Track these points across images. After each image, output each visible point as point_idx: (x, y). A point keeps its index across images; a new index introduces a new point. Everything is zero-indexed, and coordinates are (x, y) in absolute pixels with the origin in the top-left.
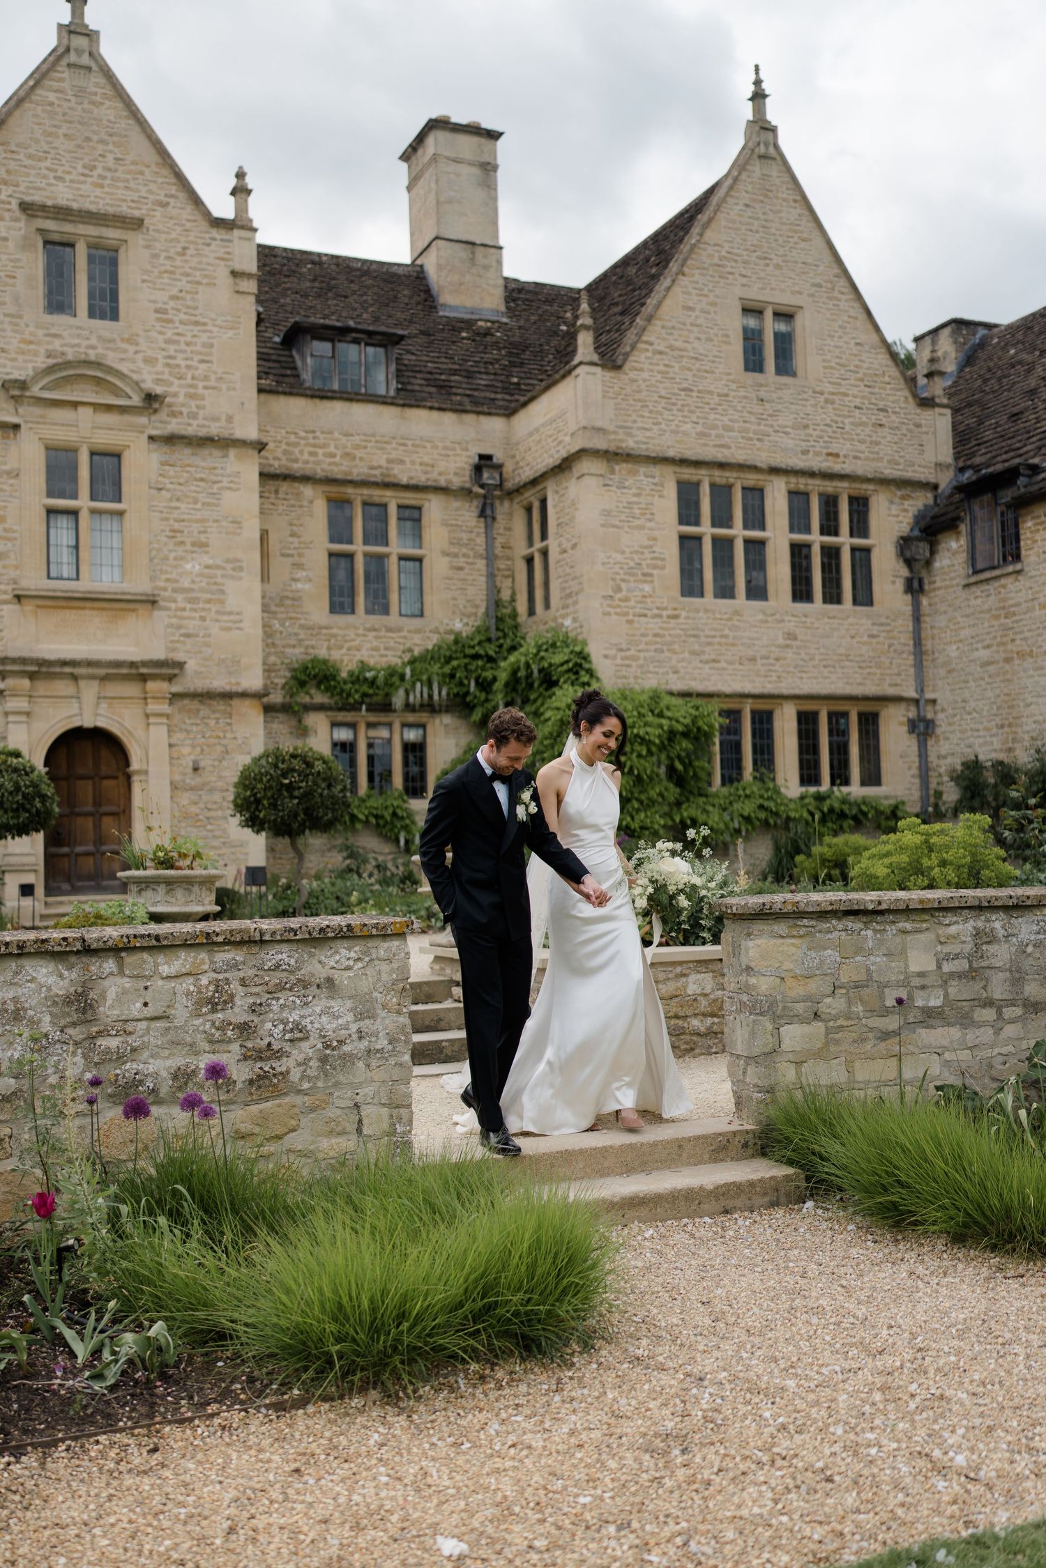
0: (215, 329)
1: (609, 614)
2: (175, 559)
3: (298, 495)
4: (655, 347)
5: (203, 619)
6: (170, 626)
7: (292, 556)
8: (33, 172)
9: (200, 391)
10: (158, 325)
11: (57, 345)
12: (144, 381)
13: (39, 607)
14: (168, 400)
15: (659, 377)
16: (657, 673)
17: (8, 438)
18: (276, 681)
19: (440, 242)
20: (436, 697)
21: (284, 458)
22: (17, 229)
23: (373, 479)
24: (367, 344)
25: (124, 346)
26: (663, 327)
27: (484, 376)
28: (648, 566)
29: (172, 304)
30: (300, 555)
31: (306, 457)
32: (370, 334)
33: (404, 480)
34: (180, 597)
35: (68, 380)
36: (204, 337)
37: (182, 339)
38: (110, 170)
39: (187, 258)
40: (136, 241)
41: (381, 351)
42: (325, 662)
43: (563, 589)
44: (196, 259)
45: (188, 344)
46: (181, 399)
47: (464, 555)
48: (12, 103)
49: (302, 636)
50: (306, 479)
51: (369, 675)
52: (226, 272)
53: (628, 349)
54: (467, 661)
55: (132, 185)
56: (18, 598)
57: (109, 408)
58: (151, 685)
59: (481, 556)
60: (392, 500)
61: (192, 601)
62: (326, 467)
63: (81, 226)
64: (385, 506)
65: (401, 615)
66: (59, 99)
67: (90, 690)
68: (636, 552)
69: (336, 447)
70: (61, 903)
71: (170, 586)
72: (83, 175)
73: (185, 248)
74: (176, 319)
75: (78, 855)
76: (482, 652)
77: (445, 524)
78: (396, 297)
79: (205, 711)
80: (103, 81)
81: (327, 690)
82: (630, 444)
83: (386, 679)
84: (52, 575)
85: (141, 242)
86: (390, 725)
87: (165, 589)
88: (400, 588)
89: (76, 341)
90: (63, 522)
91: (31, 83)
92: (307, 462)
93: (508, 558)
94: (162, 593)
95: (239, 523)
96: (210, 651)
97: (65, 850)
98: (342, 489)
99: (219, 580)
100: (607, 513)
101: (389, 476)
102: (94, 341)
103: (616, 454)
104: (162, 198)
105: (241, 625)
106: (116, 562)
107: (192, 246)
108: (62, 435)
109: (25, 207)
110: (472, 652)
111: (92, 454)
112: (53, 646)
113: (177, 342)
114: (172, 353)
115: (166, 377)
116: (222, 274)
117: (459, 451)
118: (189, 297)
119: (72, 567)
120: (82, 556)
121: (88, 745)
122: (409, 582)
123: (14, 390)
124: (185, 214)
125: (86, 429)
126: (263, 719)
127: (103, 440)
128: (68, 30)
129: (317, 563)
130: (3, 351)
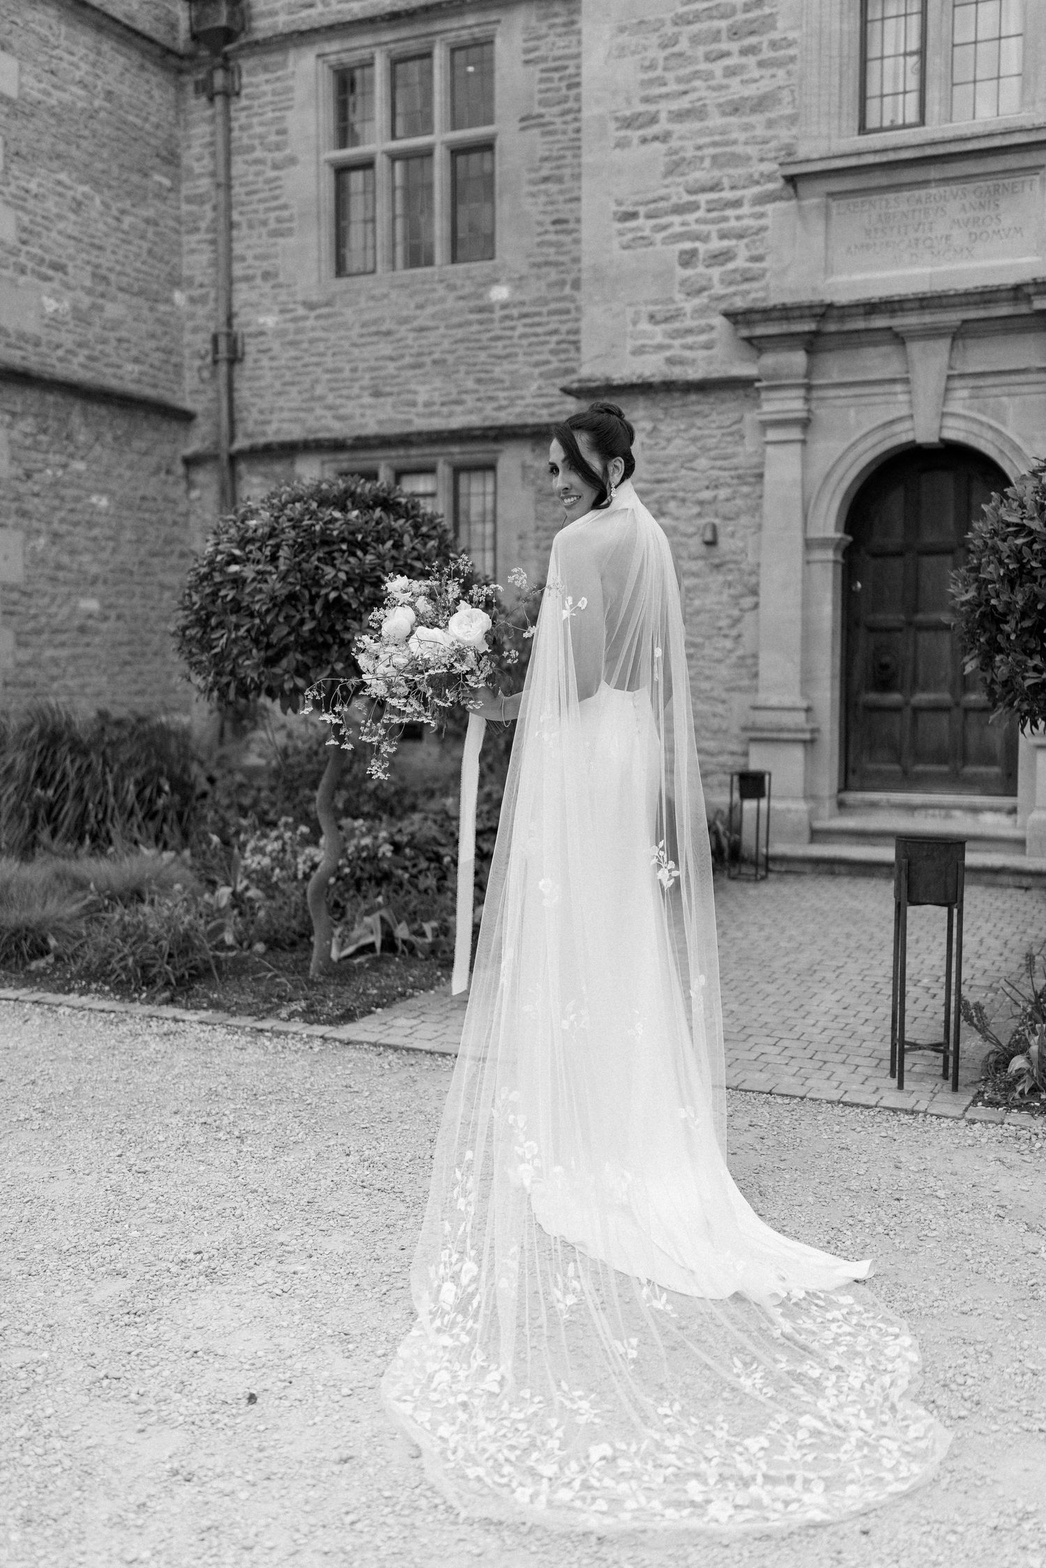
13: (831, 195)
56: (791, 180)
67: (929, 361)
70: (874, 805)
75: (917, 710)
84: (872, 122)
97: (895, 698)
106: (1011, 63)
112: (858, 277)
119: (913, 99)
120: (935, 63)
121: (944, 486)
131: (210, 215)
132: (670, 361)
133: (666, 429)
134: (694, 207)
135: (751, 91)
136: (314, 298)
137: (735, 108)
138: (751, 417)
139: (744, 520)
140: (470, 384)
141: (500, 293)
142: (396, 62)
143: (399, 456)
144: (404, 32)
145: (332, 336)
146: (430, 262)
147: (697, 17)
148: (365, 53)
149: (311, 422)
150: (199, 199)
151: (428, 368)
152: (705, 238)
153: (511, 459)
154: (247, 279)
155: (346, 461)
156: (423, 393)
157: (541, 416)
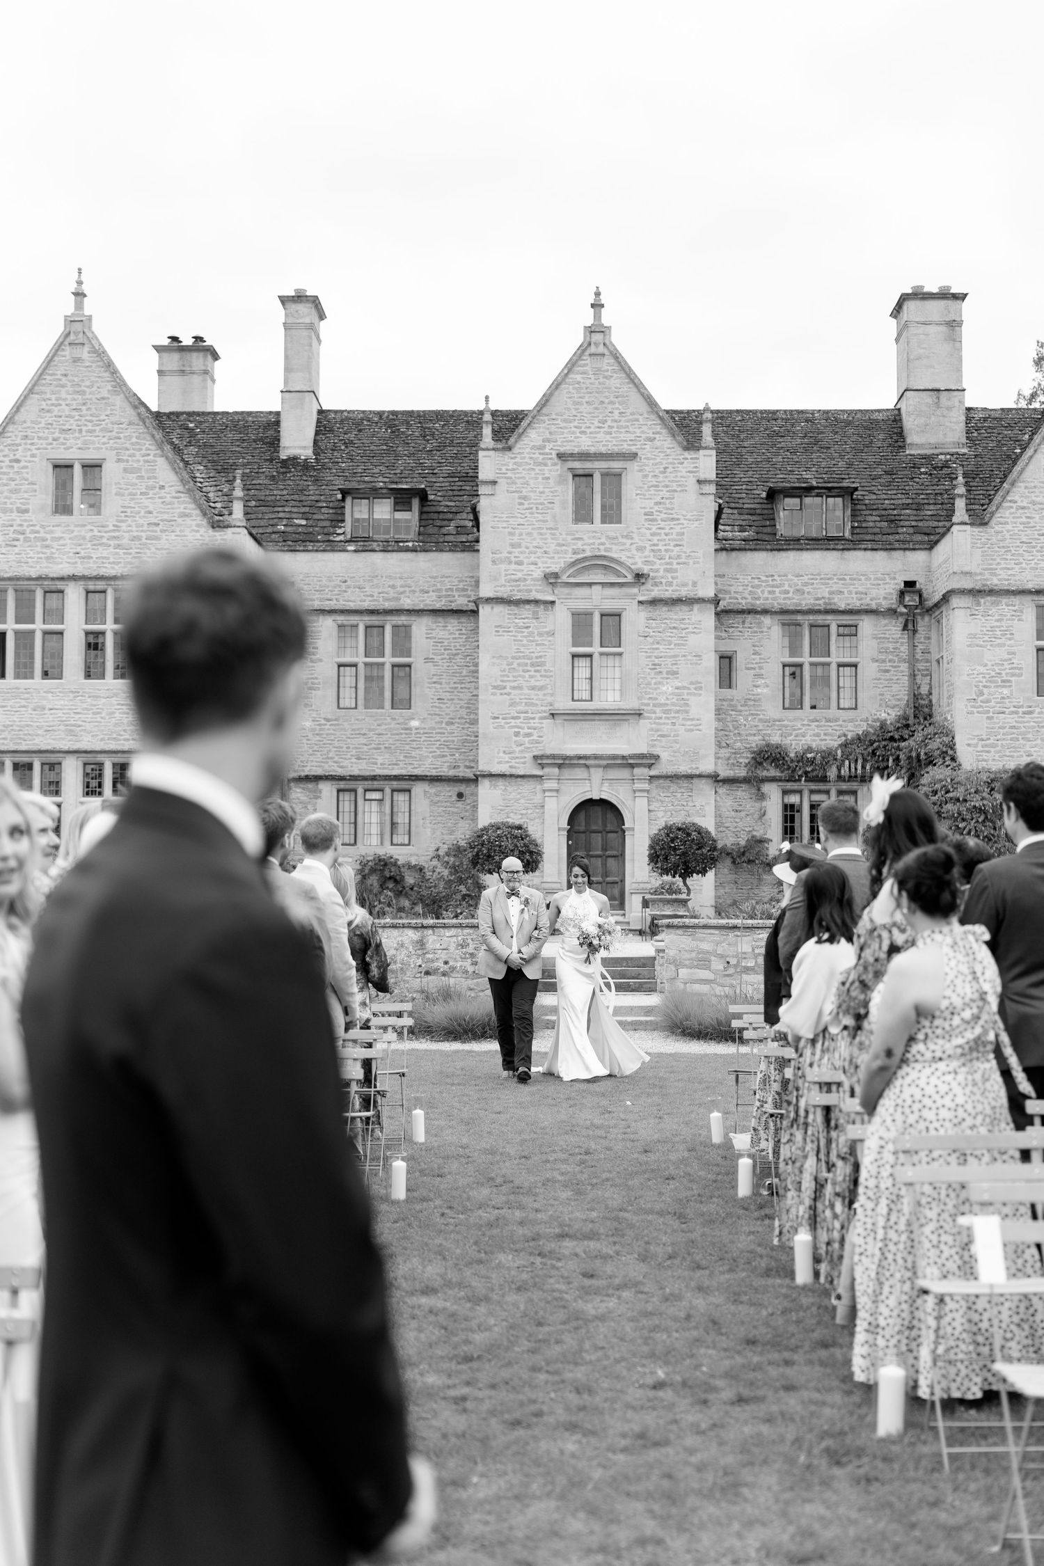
0: (685, 522)
1: (972, 713)
2: (655, 684)
3: (760, 624)
4: (1019, 504)
5: (674, 724)
6: (652, 730)
7: (754, 669)
8: (565, 431)
9: (675, 566)
10: (646, 524)
11: (579, 544)
12: (635, 564)
13: (566, 720)
14: (651, 574)
15: (1021, 527)
16: (1012, 757)
17: (548, 610)
18: (741, 760)
19: (908, 393)
20: (859, 771)
21: (749, 597)
22: (556, 470)
23: (818, 608)
24: (827, 497)
25: (624, 540)
26: (1026, 488)
28: (1007, 674)
29: (656, 508)
31: (766, 595)
32: (829, 489)
33: (842, 606)
34: (658, 710)
35: (586, 568)
36: (678, 529)
37: (663, 531)
38: (616, 421)
39: (667, 474)
40: (633, 467)
41: (839, 500)
42: (777, 747)
43: (948, 691)
44: (673, 475)
45: (666, 535)
46: (661, 573)
48: (553, 387)
49: (761, 728)
50: (765, 612)
51: (809, 756)
52: (694, 480)
53: (994, 508)
54: (886, 743)
55: (631, 430)
56: (553, 714)
57: (612, 585)
58: (637, 771)
59: (904, 661)
60: (833, 622)
61: (667, 712)
62: (782, 601)
63: (596, 463)
64: (827, 627)
65: (839, 708)
66: (583, 378)
67: (597, 774)
68: (997, 664)
69: (790, 586)
71: (651, 702)
72: (599, 427)
73: (665, 468)
74: (659, 518)
76: (897, 737)
77: (875, 637)
78: (871, 442)
79: (674, 787)
80: (612, 361)
81: (777, 766)
82: (994, 582)
83: (823, 758)
84: (575, 698)
85: (636, 468)
86: (827, 792)
87: (648, 705)
88: (839, 688)
89: (592, 541)
90: (583, 663)
91: (566, 371)
92: (767, 599)
93: (927, 661)
94: (645, 708)
95: (699, 656)
96: (678, 746)
98: (793, 617)
99: (685, 697)
100: (973, 636)
101: (830, 604)
102: (603, 540)
103: (980, 591)
104: (651, 435)
105: (700, 727)
106: (617, 687)
107: (670, 466)
108: (582, 605)
109: (560, 456)
110: (889, 735)
111: (602, 615)
112: (574, 746)
113: (659, 534)
114: (656, 542)
115: (651, 559)
116: (692, 481)
117: (888, 581)
118: (668, 501)
119: (588, 693)
120: (595, 684)
121: (598, 810)
122: (846, 682)
123: (552, 579)
124: (666, 444)
125: (598, 600)
126: (716, 792)
127: (609, 606)
128: (590, 330)
129: (773, 672)
130: (546, 552)
132: (511, 767)
133: (510, 789)
134: (519, 718)
135: (537, 684)
136: (329, 717)
137: (533, 688)
138: (539, 787)
139: (537, 820)
140: (402, 758)
141: (415, 723)
142: (367, 627)
143: (368, 784)
144: (374, 618)
145: (338, 733)
146: (381, 706)
147: (520, 658)
148: (355, 623)
149: (326, 767)
151: (383, 750)
152: (523, 728)
153: (419, 789)
155: (342, 785)
156: (380, 760)
157: (434, 773)
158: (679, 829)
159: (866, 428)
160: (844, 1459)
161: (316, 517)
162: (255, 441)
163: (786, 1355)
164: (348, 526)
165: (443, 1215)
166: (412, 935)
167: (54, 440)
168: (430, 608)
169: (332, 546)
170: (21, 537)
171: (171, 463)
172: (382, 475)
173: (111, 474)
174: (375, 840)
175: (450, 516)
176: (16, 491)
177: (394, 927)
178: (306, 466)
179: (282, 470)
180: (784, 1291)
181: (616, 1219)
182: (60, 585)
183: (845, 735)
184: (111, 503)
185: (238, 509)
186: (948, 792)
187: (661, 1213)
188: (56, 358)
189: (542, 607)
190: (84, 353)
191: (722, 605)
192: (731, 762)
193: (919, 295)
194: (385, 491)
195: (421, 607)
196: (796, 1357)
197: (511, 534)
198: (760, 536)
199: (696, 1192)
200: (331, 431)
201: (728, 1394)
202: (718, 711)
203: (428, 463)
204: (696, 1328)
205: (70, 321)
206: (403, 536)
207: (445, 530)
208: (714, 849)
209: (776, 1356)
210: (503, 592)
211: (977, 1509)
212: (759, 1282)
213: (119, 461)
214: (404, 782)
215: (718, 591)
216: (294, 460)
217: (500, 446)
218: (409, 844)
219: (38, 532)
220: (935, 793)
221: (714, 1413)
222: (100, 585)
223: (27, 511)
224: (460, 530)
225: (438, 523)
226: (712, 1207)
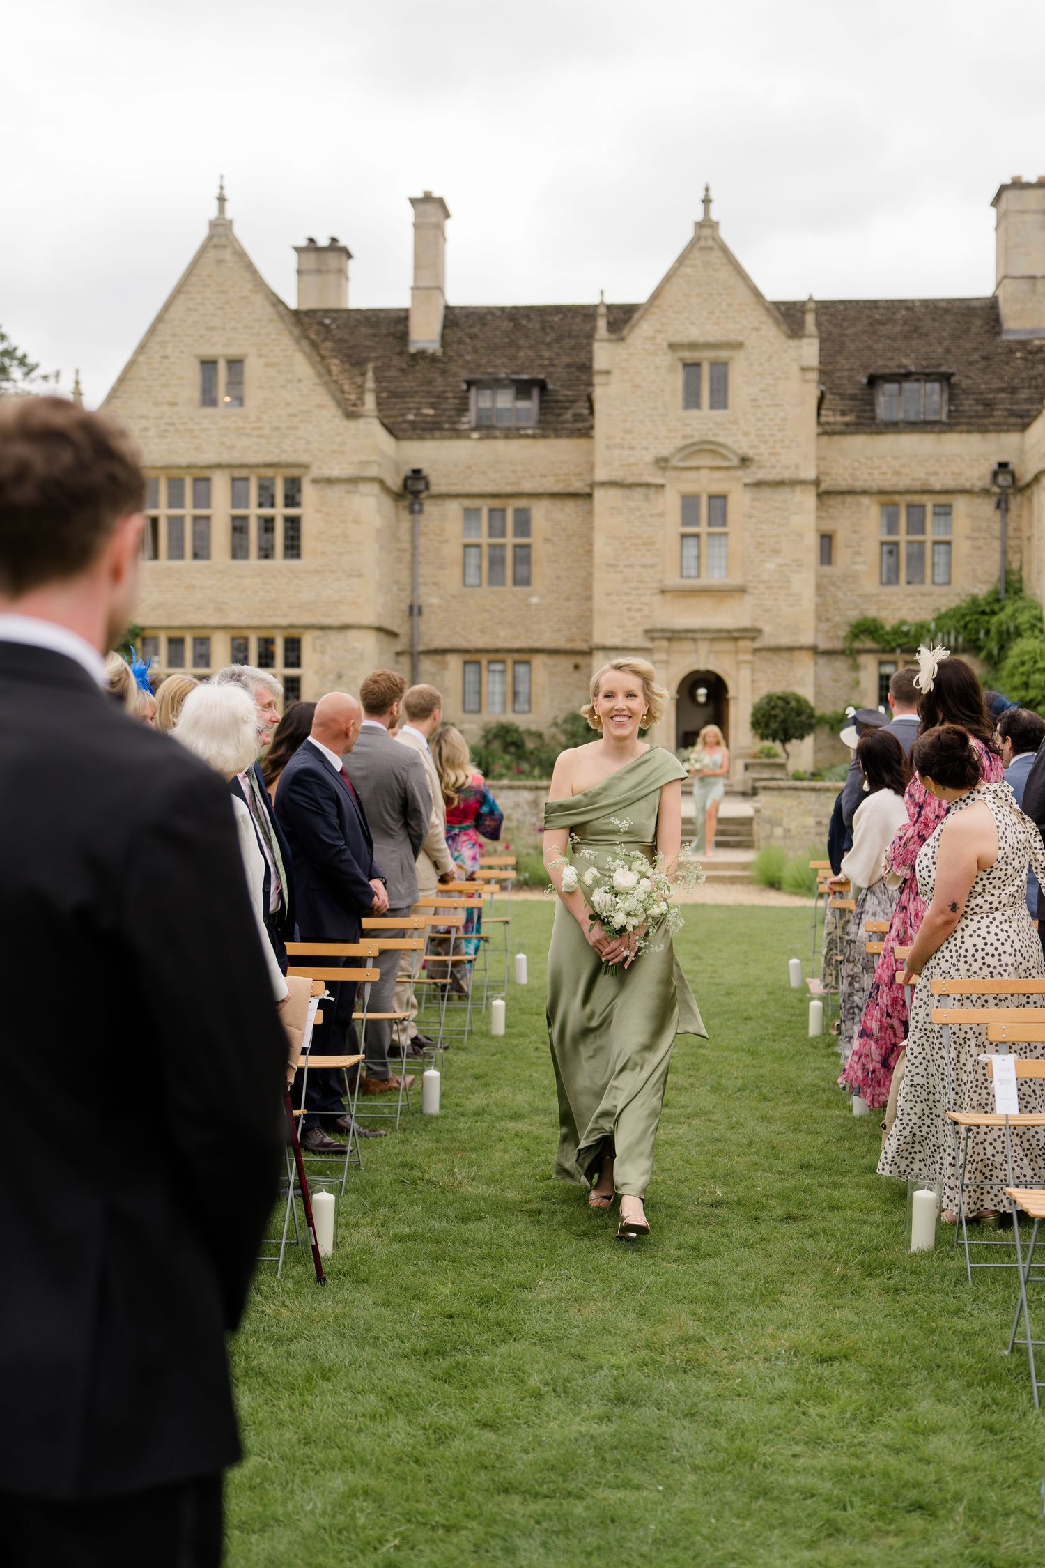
0: (789, 408)
2: (759, 561)
3: (859, 504)
5: (776, 599)
6: (755, 605)
7: (853, 547)
8: (676, 322)
9: (779, 450)
10: (752, 409)
11: (688, 430)
12: (740, 448)
13: (675, 596)
14: (757, 458)
17: (658, 493)
18: (839, 633)
19: (1006, 281)
21: (849, 479)
22: (666, 360)
23: (914, 489)
24: (926, 382)
25: (730, 426)
27: (1026, 391)
29: (761, 394)
30: (859, 546)
31: (866, 476)
32: (928, 375)
33: (938, 486)
34: (761, 586)
35: (694, 453)
36: (782, 414)
37: (767, 417)
38: (723, 312)
39: (772, 362)
40: (739, 355)
41: (937, 386)
42: (874, 620)
44: (778, 363)
45: (771, 420)
46: (765, 457)
47: (984, 538)
49: (858, 602)
50: (864, 492)
51: (905, 628)
52: (798, 368)
54: (976, 617)
55: (737, 320)
56: (663, 592)
57: (719, 468)
58: (742, 644)
59: (997, 538)
60: (929, 502)
61: (770, 588)
62: (880, 482)
63: (705, 352)
64: (923, 506)
65: (933, 583)
66: (694, 271)
67: (704, 647)
69: (888, 468)
71: (755, 579)
72: (707, 318)
73: (770, 356)
74: (764, 404)
76: (988, 609)
77: (969, 516)
78: (969, 328)
79: (775, 658)
80: (720, 254)
81: (874, 639)
83: (917, 630)
84: (684, 575)
85: (743, 357)
87: (752, 582)
88: (933, 564)
89: (700, 427)
90: (691, 542)
91: (678, 264)
92: (865, 480)
93: (1019, 539)
94: (750, 584)
95: (801, 535)
96: (779, 620)
98: (891, 497)
99: (788, 574)
101: (927, 485)
102: (711, 426)
104: (757, 325)
105: (801, 602)
106: (723, 565)
107: (775, 354)
108: (690, 488)
109: (672, 346)
110: (980, 609)
111: (711, 497)
112: (683, 621)
113: (764, 419)
114: (761, 427)
115: (756, 443)
116: (795, 369)
117: (982, 462)
118: (772, 388)
119: (696, 570)
120: (703, 561)
122: (941, 559)
123: (662, 463)
124: (771, 333)
125: (705, 483)
126: (816, 664)
127: (716, 488)
128: (699, 226)
129: (871, 550)
130: (657, 438)
131: (407, 557)
132: (624, 640)
134: (631, 594)
135: (648, 562)
136: (456, 594)
137: (644, 566)
140: (523, 632)
141: (534, 600)
142: (491, 511)
143: (492, 656)
144: (496, 501)
145: (464, 609)
146: (503, 584)
147: (632, 538)
148: (480, 506)
149: (453, 641)
150: (404, 551)
151: (505, 625)
152: (635, 604)
153: (538, 661)
154: (426, 584)
155: (468, 657)
156: (502, 633)
157: (552, 645)
158: (779, 698)
159: (965, 315)
160: (877, 1271)
161: (444, 406)
162: (387, 335)
163: (835, 1178)
164: (470, 418)
165: (536, 1049)
166: (526, 796)
167: (201, 336)
168: (549, 491)
169: (457, 434)
170: (172, 428)
171: (309, 357)
172: (504, 365)
173: (252, 368)
174: (498, 708)
175: (567, 405)
176: (166, 386)
177: (511, 788)
178: (433, 359)
179: (412, 363)
180: (840, 1121)
181: (695, 1055)
182: (207, 473)
183: (939, 609)
184: (253, 393)
185: (370, 401)
186: (1035, 662)
187: (736, 1050)
188: (202, 260)
189: (652, 491)
190: (227, 255)
191: (824, 486)
192: (831, 634)
193: (1017, 185)
194: (506, 382)
195: (541, 490)
196: (845, 1181)
197: (624, 421)
198: (861, 421)
199: (770, 1031)
200: (457, 325)
201: (779, 1212)
202: (819, 587)
203: (547, 354)
204: (756, 1153)
205: (213, 225)
206: (523, 424)
207: (563, 418)
208: (812, 716)
209: (826, 1179)
210: (617, 475)
211: (993, 1317)
212: (817, 1113)
213: (260, 356)
214: (525, 655)
215: (820, 474)
216: (421, 354)
217: (614, 337)
218: (530, 711)
219: (185, 423)
220: (1023, 663)
221: (764, 1229)
222: (243, 473)
223: (175, 404)
224: (578, 418)
225: (557, 411)
226: (784, 1045)
